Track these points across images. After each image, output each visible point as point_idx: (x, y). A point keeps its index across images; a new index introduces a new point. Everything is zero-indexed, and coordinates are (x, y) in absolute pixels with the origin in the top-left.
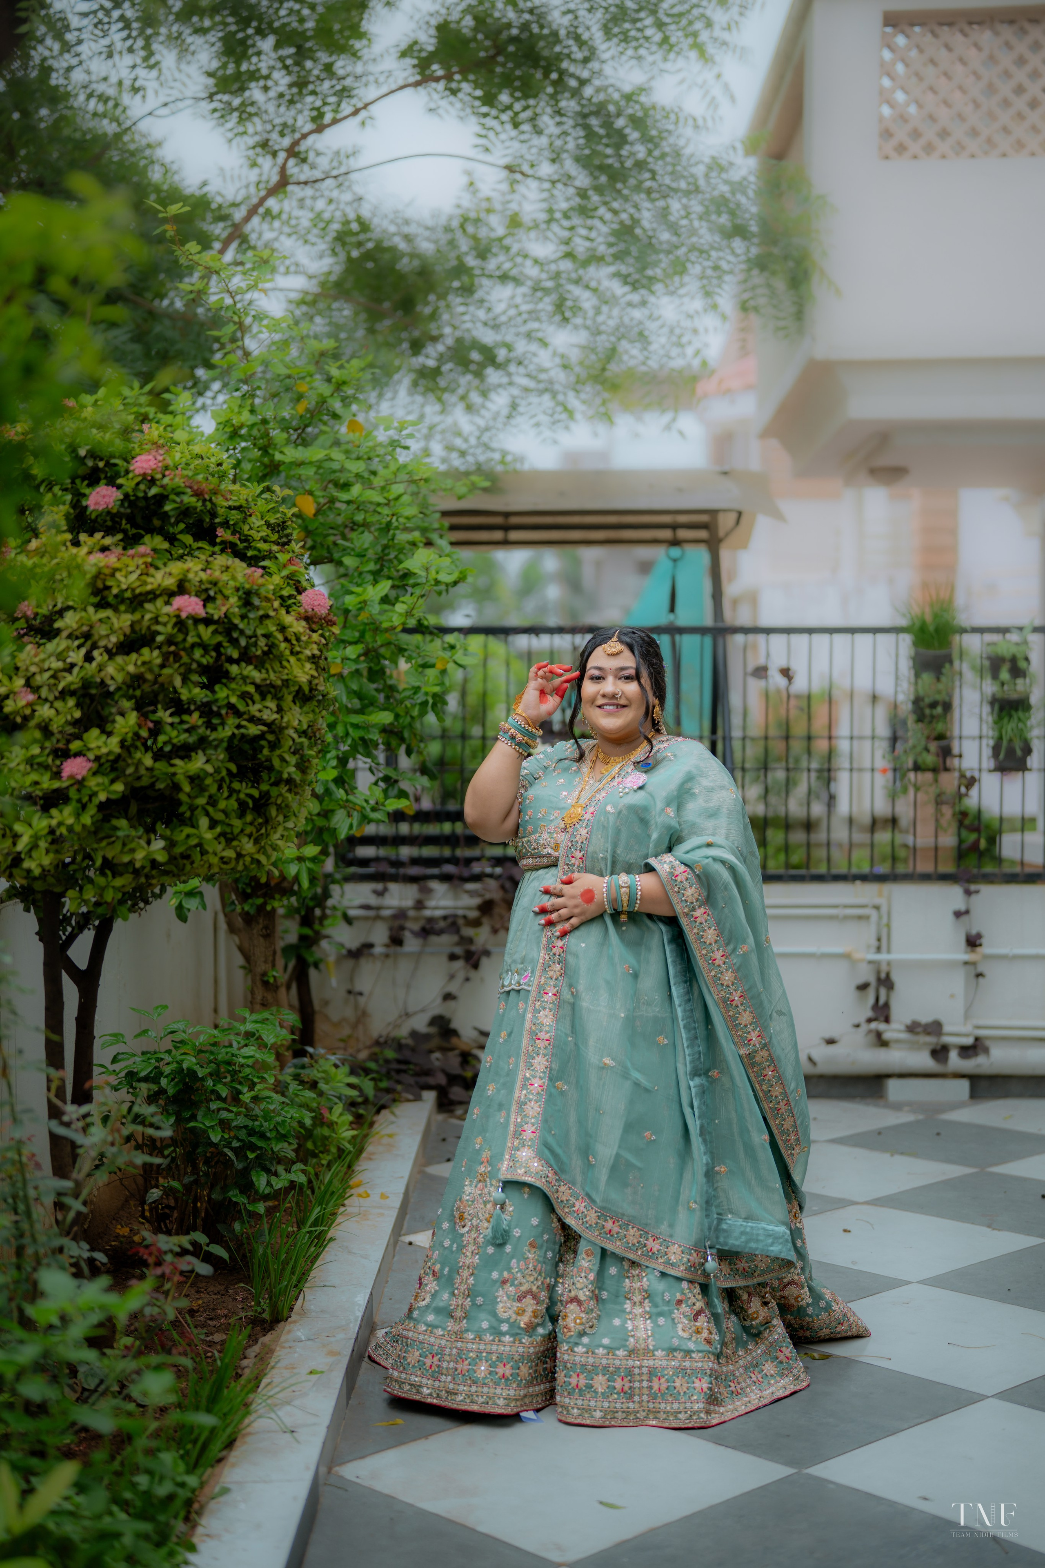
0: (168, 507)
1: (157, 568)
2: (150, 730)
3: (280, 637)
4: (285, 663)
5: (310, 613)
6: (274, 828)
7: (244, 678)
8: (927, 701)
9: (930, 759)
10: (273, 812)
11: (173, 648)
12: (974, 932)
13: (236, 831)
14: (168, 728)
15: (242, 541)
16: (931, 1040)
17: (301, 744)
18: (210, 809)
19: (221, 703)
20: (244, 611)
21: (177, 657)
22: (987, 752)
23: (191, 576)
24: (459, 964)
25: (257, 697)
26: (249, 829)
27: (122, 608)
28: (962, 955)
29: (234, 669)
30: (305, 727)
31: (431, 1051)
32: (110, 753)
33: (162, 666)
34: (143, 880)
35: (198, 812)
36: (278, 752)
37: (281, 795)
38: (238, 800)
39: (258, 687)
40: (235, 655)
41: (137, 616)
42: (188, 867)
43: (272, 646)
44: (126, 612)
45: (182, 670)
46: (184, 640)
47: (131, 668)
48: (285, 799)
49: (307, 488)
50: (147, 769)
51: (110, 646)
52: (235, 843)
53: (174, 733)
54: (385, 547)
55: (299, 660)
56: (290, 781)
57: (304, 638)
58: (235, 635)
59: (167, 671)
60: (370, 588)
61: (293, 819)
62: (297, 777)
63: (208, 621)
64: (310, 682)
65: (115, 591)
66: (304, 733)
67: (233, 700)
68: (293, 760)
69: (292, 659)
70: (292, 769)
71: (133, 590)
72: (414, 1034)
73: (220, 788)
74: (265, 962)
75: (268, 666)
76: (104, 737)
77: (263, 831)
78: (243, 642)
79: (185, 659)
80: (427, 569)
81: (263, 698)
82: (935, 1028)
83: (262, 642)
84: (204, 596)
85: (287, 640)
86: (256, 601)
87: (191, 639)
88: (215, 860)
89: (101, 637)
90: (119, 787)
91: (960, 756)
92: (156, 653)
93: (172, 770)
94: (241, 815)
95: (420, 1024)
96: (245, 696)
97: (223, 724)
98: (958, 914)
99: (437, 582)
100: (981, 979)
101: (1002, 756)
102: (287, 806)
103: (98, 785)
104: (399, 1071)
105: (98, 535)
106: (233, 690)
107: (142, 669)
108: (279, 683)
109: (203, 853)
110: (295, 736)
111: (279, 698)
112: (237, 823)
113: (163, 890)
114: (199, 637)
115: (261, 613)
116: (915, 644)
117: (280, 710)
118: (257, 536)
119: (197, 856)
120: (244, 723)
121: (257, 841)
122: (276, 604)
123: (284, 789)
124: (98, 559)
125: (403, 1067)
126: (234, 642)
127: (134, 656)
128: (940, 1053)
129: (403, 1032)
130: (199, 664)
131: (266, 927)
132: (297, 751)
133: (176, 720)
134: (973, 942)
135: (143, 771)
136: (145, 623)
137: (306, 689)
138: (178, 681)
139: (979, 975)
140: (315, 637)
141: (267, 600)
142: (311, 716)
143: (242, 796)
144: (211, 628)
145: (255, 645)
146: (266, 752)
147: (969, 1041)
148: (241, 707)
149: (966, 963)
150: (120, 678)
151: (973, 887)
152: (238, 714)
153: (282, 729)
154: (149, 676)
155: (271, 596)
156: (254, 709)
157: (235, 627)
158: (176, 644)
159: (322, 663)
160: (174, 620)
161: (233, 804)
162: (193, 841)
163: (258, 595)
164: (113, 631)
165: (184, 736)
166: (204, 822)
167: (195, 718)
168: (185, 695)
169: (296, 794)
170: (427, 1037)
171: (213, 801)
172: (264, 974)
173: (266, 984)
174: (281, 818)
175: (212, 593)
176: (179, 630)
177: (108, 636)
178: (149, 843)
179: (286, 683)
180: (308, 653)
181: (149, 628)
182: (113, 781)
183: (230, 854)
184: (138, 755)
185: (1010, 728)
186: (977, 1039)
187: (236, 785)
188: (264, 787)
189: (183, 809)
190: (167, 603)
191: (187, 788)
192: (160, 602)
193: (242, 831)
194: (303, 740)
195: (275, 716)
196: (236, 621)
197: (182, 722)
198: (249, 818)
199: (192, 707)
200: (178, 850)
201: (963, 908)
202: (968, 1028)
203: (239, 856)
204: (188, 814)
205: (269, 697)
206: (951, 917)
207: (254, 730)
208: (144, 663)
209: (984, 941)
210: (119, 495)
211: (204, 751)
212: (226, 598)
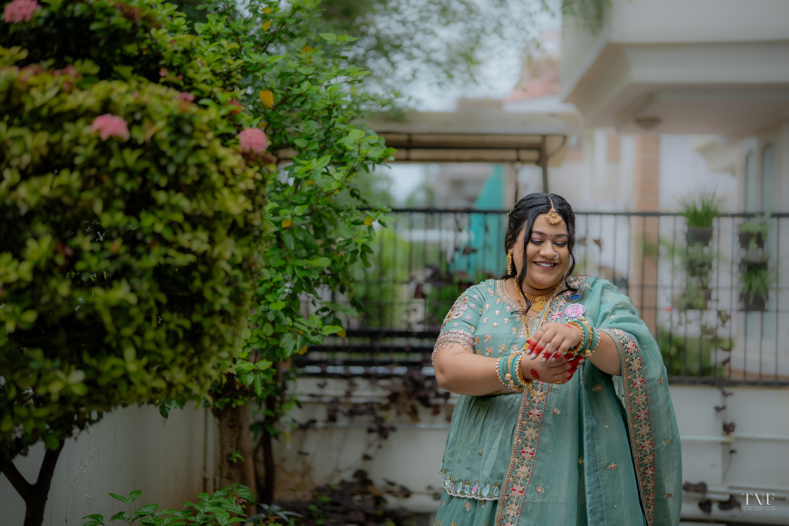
0: (94, 26)
1: (82, 90)
2: (67, 257)
3: (213, 168)
4: (218, 195)
5: (247, 149)
6: (208, 359)
7: (174, 208)
8: (699, 262)
9: (700, 302)
10: (206, 342)
11: (93, 171)
12: (729, 421)
13: (167, 361)
14: (88, 256)
15: (186, 84)
16: (699, 496)
17: (236, 277)
18: (138, 340)
19: (146, 231)
20: (173, 137)
21: (98, 181)
22: (736, 297)
23: (115, 97)
24: (374, 436)
25: (187, 226)
26: (180, 360)
27: (38, 126)
28: (720, 438)
29: (161, 197)
30: (239, 259)
31: (354, 494)
32: (20, 280)
33: (83, 189)
34: (71, 408)
35: (124, 343)
36: (210, 284)
37: (213, 325)
38: (168, 332)
39: (187, 217)
40: (163, 182)
41: (55, 138)
42: (117, 397)
43: (203, 177)
44: (42, 129)
45: (105, 194)
46: (107, 164)
47: (46, 191)
48: (218, 330)
49: (269, 86)
50: (64, 298)
51: (23, 166)
52: (166, 374)
53: (93, 261)
54: (328, 131)
55: (233, 193)
56: (223, 312)
57: (238, 171)
58: (163, 161)
59: (87, 195)
60: (314, 161)
61: (227, 348)
62: (231, 308)
63: (132, 144)
64: (245, 218)
65: (28, 107)
66: (239, 266)
67: (159, 228)
68: (226, 292)
69: (226, 192)
70: (225, 301)
71: (51, 109)
72: (343, 483)
73: (148, 319)
74: (231, 446)
75: (199, 195)
76: (15, 263)
77: (196, 361)
78: (172, 169)
79: (107, 182)
80: (359, 145)
81: (194, 228)
82: (702, 488)
83: (193, 172)
84: (130, 120)
85: (221, 173)
86: (187, 129)
87: (114, 163)
88: (143, 390)
89: (13, 157)
90: (30, 317)
91: (717, 300)
92: (76, 175)
93: (91, 299)
94: (173, 346)
95: (348, 476)
96: (171, 225)
97: (148, 251)
98: (718, 409)
99: (367, 159)
100: (734, 455)
101: (751, 301)
102: (221, 337)
103: (6, 313)
104: (333, 512)
105: (15, 50)
106: (160, 219)
107: (59, 193)
108: (210, 214)
109: (130, 383)
110: (228, 268)
111: (211, 230)
112: (168, 353)
113: (100, 416)
114: (124, 160)
115: (193, 143)
116: (689, 224)
117: (212, 241)
118: (199, 78)
119: (123, 386)
120: (172, 252)
121: (189, 371)
122: (210, 135)
123: (217, 320)
124: (13, 72)
125: (334, 508)
126: (163, 170)
127: (49, 178)
128: (705, 505)
129: (335, 482)
130: (123, 190)
131: (232, 420)
132: (230, 282)
133: (97, 247)
134: (728, 428)
135: (59, 301)
136: (65, 145)
137: (241, 222)
138: (98, 207)
139: (732, 452)
140: (250, 172)
141: (202, 131)
142: (246, 250)
143: (172, 326)
144: (137, 153)
145: (185, 173)
146: (197, 283)
147: (726, 498)
148: (168, 235)
149: (723, 443)
150: (33, 200)
151: (728, 390)
152: (167, 244)
153: (215, 261)
154: (67, 200)
155: (205, 128)
156: (184, 239)
157: (163, 154)
158: (99, 168)
159: (258, 199)
160: (94, 143)
161: (162, 334)
162: (118, 373)
163: (191, 124)
164: (26, 150)
165: (105, 264)
166: (130, 353)
167: (117, 246)
168: (106, 220)
169: (230, 324)
170: (351, 485)
171: (140, 332)
172: (230, 455)
173: (231, 463)
174: (215, 348)
175: (138, 116)
176: (102, 153)
177: (20, 156)
178: (68, 374)
179: (218, 215)
180: (242, 186)
181: (69, 151)
182: (24, 310)
183: (160, 384)
184: (53, 283)
185: (756, 282)
186: (731, 496)
187: (167, 316)
188: (197, 318)
189: (108, 339)
190: (89, 123)
191: (107, 318)
192: (81, 123)
193: (173, 361)
194: (237, 272)
195: (205, 247)
196: (165, 147)
197: (103, 249)
198: (181, 348)
199: (114, 234)
200: (103, 381)
201: (720, 404)
202: (724, 488)
203: (170, 385)
204: (114, 344)
205: (200, 228)
206: (712, 411)
207: (182, 260)
208: (60, 186)
209: (737, 429)
210: (44, 13)
211: (128, 280)
212: (153, 122)
